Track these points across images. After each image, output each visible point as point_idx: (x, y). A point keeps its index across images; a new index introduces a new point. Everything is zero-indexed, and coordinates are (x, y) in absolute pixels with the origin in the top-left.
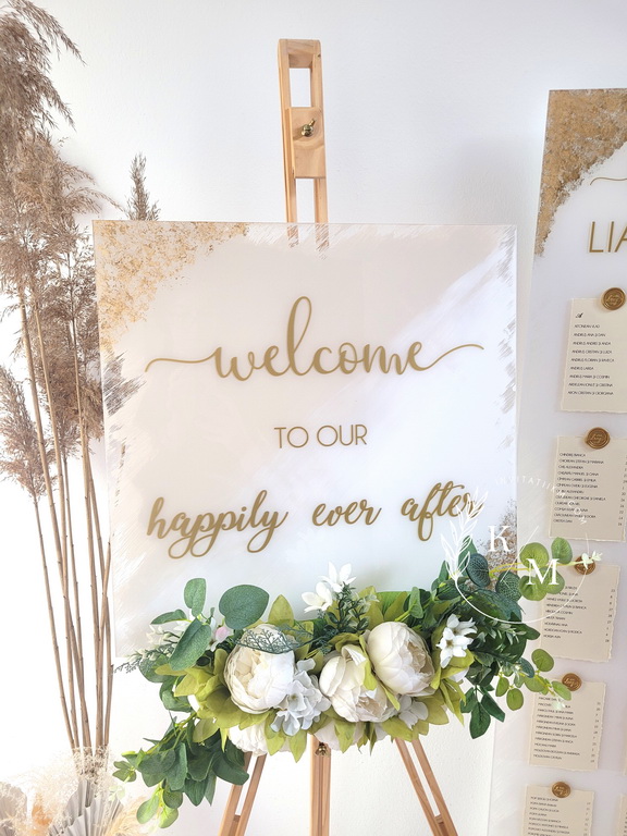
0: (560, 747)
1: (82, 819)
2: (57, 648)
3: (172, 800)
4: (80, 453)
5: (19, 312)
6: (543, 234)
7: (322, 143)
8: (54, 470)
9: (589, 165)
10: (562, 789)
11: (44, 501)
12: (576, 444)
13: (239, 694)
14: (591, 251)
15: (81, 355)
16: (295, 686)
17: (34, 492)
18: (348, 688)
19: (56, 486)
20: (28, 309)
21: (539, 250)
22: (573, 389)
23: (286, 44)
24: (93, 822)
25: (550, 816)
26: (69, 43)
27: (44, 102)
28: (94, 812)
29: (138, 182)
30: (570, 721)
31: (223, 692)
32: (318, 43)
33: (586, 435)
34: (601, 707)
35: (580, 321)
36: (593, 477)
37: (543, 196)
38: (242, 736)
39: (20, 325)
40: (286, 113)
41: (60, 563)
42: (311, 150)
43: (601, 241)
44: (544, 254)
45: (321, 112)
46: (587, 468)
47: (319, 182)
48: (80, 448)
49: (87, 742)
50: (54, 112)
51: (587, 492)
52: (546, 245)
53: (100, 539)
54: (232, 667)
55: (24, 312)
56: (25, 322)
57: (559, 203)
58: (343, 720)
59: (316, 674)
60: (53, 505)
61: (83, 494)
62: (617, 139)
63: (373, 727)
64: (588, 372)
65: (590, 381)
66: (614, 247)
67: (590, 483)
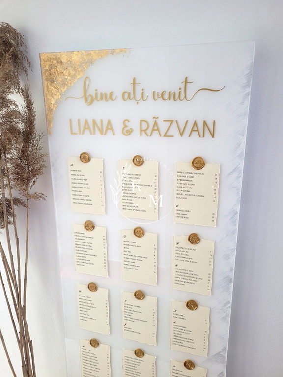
0: (94, 373)
14: (72, 133)
21: (49, 132)
22: (75, 201)
30: (97, 362)
33: (84, 224)
34: (109, 356)
35: (72, 168)
36: (90, 245)
43: (76, 129)
44: (52, 134)
46: (87, 240)
51: (89, 252)
64: (79, 193)
65: (81, 197)
66: (81, 132)
67: (89, 247)
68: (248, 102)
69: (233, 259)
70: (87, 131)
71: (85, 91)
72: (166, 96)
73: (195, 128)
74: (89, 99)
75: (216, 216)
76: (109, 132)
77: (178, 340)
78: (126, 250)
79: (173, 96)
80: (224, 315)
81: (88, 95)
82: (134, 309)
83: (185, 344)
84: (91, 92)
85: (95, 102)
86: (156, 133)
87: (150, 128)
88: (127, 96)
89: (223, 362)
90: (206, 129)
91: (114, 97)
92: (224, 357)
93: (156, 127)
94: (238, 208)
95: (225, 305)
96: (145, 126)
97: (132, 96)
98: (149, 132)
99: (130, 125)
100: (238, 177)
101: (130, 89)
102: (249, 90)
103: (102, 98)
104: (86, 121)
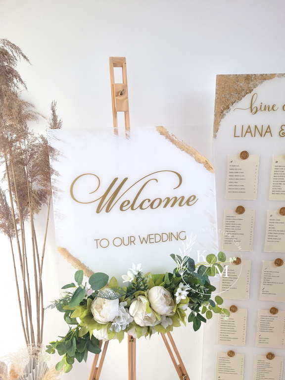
0: (230, 336)
1: (31, 374)
2: (20, 302)
3: (70, 361)
4: (30, 220)
5: (5, 164)
6: (216, 130)
7: (127, 98)
8: (19, 227)
9: (233, 103)
10: (231, 354)
11: (14, 240)
12: (232, 212)
13: (97, 317)
14: (235, 136)
15: (30, 179)
16: (119, 313)
17: (10, 236)
18: (140, 313)
19: (20, 233)
20: (8, 162)
21: (215, 136)
22: (230, 190)
23: (112, 59)
24: (36, 376)
25: (227, 365)
26: (25, 57)
27: (15, 80)
28: (36, 371)
29: (54, 111)
30: (234, 325)
31: (90, 316)
32: (125, 58)
33: (236, 209)
34: (246, 318)
35: (232, 164)
36: (239, 226)
37: (215, 115)
38: (98, 333)
39: (5, 168)
40: (113, 86)
41: (22, 266)
42: (122, 100)
43: (238, 133)
44: (217, 137)
45: (126, 85)
46: (237, 222)
47: (127, 113)
48: (29, 217)
49: (33, 341)
50: (19, 84)
51: (237, 232)
52: (218, 134)
53: (38, 255)
54: (94, 306)
55: (7, 163)
56: (7, 167)
57: (222, 118)
58: (139, 326)
59: (127, 307)
60: (18, 242)
61: (31, 236)
62: (243, 93)
63: (150, 328)
64: (235, 184)
65: (236, 187)
66: (243, 135)
67: (238, 228)
70: (248, 135)
71: (251, 105)
74: (254, 110)
76: (268, 134)
78: (271, 226)
81: (253, 107)
82: (273, 274)
84: (257, 104)
85: (259, 112)
91: (275, 108)
103: (265, 109)
104: (249, 127)
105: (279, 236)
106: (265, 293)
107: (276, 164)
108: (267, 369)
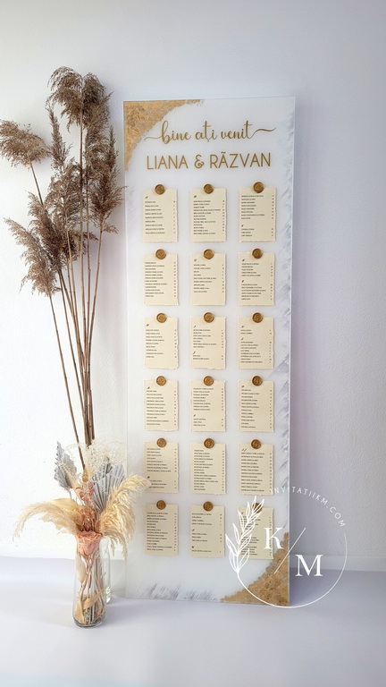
0: (159, 418)
10: (162, 443)
12: (153, 259)
14: (148, 168)
21: (127, 169)
22: (147, 231)
25: (157, 459)
33: (156, 253)
34: (177, 393)
35: (147, 200)
36: (160, 273)
43: (152, 165)
44: (129, 170)
46: (158, 269)
51: (159, 281)
62: (153, 121)
64: (153, 223)
65: (154, 227)
66: (157, 167)
67: (159, 276)
68: (292, 139)
69: (290, 267)
70: (163, 166)
71: (163, 134)
72: (232, 135)
73: (255, 159)
74: (166, 139)
75: (274, 231)
76: (183, 166)
77: (246, 357)
78: (196, 273)
79: (237, 135)
80: (285, 322)
81: (165, 135)
82: (203, 333)
83: (252, 359)
84: (169, 133)
85: (172, 141)
86: (223, 165)
87: (219, 161)
88: (199, 136)
89: (287, 372)
90: (263, 160)
91: (188, 137)
92: (288, 366)
93: (223, 160)
94: (291, 223)
95: (286, 312)
96: (214, 159)
97: (203, 136)
98: (218, 164)
99: (201, 159)
100: (289, 197)
101: (202, 130)
102: (293, 130)
103: (177, 138)
104: (163, 158)
105: (207, 285)
106: (196, 357)
107: (195, 199)
108: (207, 462)
